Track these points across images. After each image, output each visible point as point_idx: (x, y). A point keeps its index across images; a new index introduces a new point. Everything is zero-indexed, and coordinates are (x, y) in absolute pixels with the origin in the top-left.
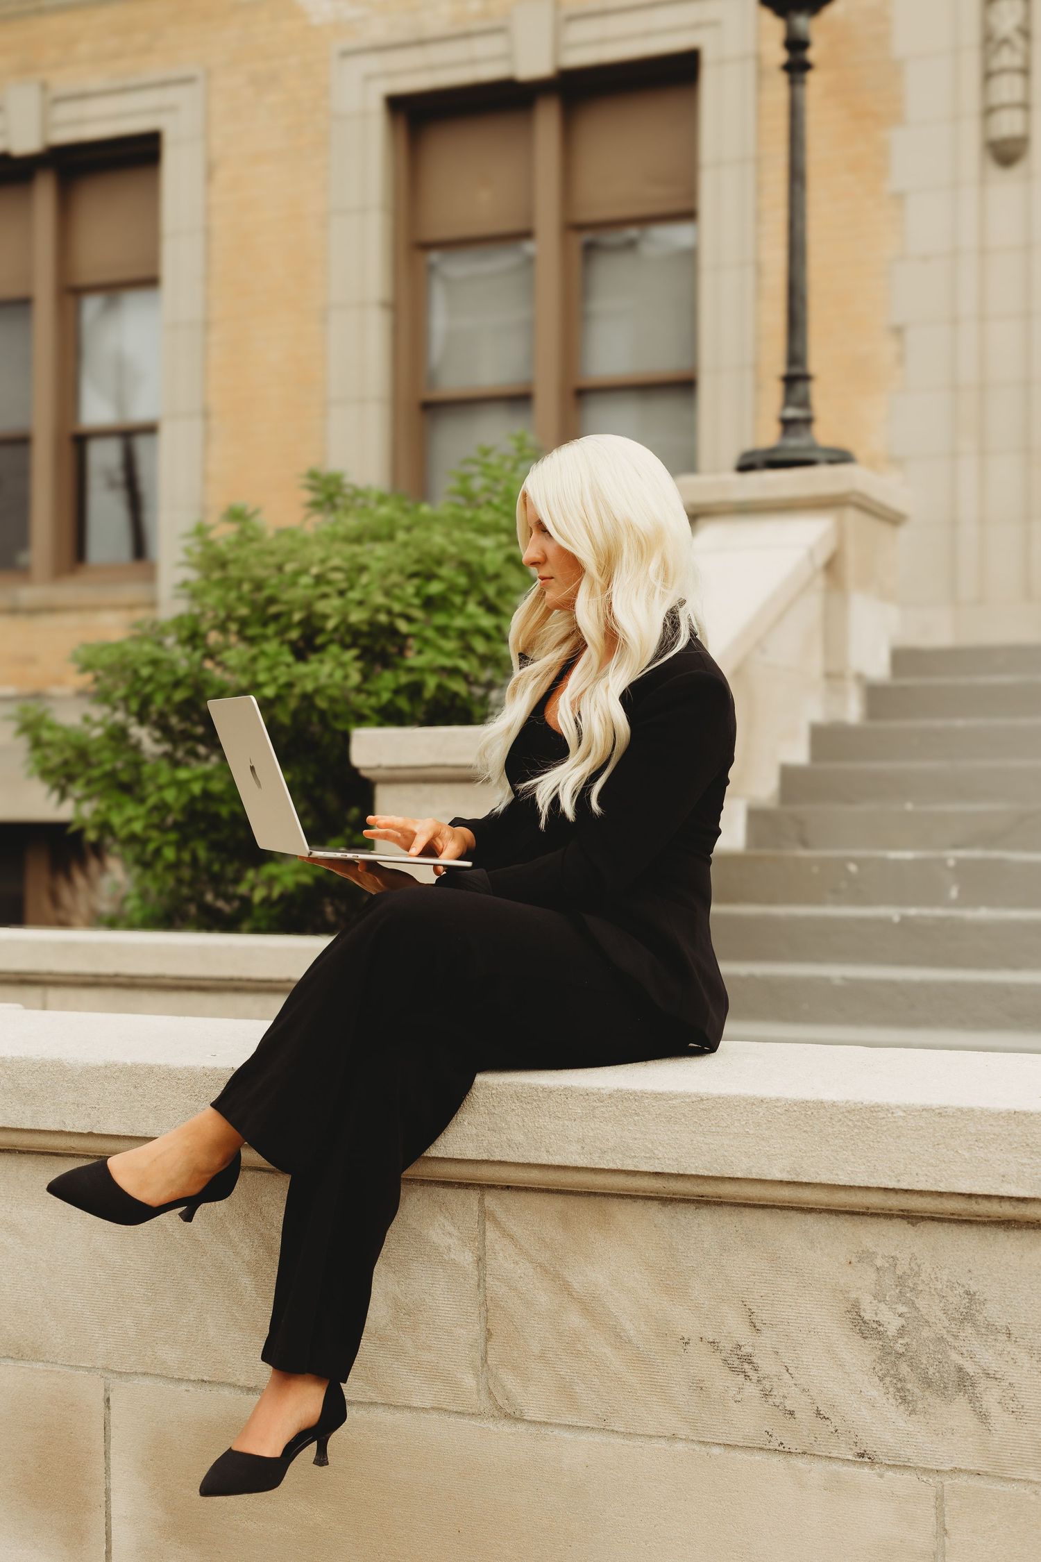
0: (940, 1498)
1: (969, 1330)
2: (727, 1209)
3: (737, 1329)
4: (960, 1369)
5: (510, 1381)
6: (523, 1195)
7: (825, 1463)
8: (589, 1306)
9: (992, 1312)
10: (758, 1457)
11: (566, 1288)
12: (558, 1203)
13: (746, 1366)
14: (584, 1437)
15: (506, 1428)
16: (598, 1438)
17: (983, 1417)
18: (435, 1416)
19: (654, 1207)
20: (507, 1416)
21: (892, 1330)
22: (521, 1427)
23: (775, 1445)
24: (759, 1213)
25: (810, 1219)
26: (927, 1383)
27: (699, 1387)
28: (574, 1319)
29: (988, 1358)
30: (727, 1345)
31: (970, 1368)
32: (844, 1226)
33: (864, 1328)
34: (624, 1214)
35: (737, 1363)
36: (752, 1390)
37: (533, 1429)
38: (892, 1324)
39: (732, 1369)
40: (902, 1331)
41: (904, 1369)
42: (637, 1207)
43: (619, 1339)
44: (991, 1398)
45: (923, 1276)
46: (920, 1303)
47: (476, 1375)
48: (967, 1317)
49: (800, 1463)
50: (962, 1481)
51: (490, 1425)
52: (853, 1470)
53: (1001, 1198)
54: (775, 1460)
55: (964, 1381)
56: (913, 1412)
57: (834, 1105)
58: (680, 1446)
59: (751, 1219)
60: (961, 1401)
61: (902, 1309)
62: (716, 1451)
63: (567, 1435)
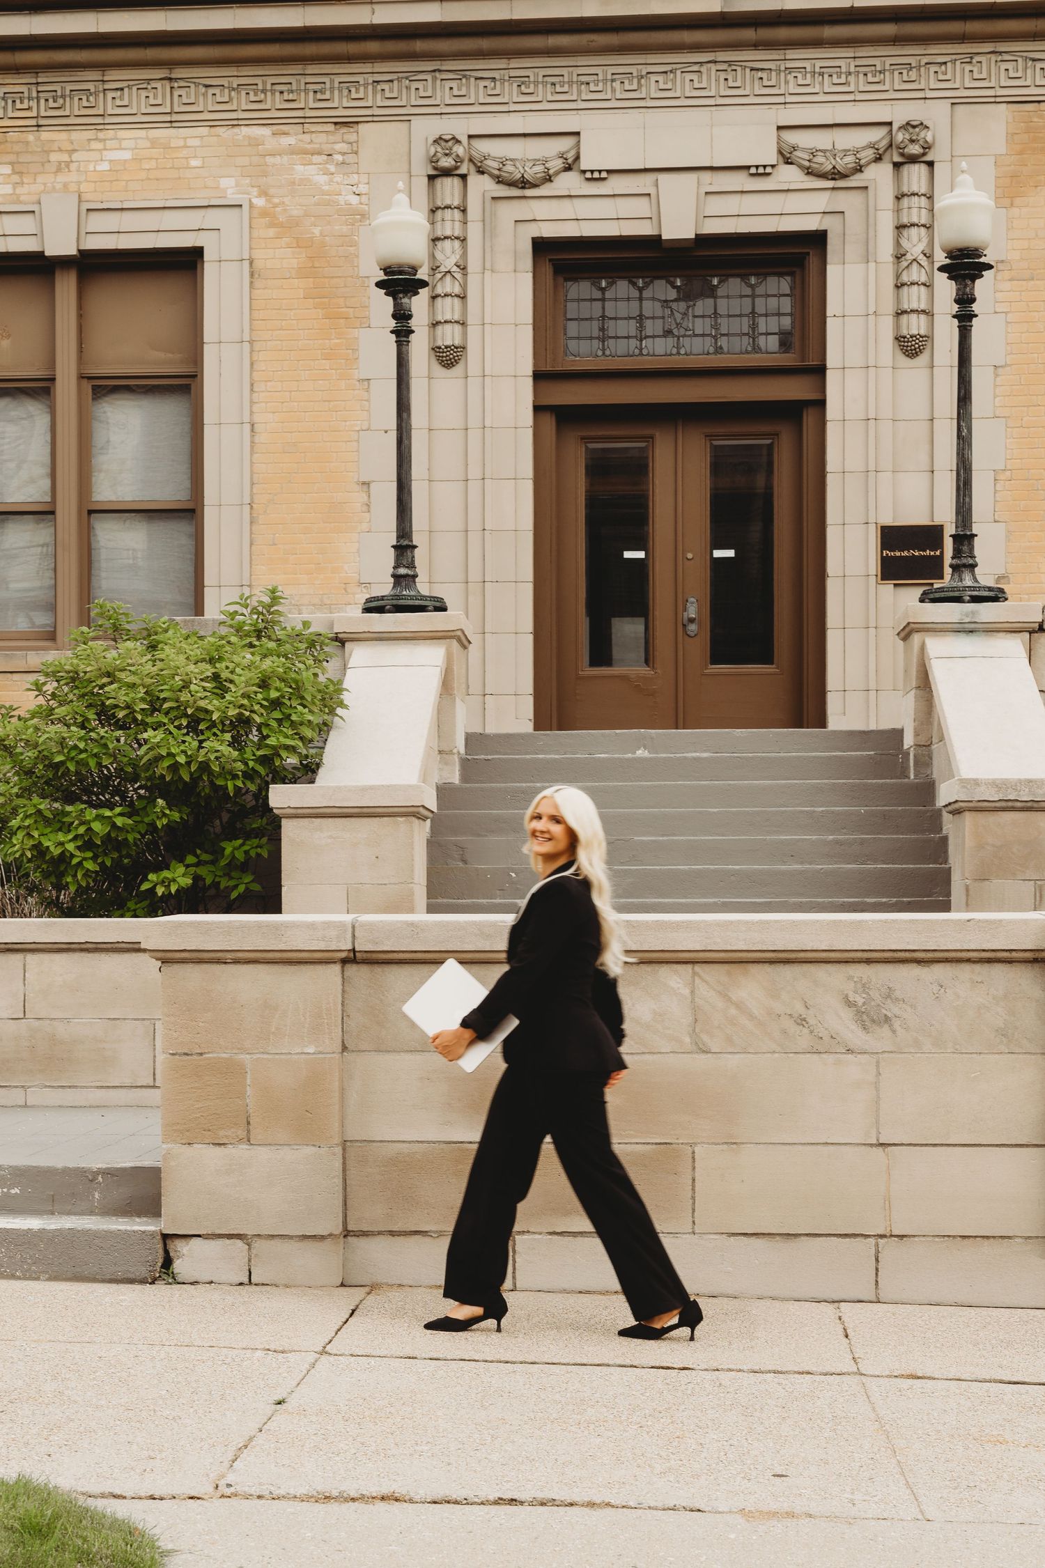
0: (878, 1062)
1: (889, 1001)
2: (796, 964)
3: (799, 1008)
4: (886, 1015)
5: (705, 1038)
6: (711, 965)
7: (834, 1055)
8: (739, 1006)
9: (898, 994)
10: (808, 1055)
11: (730, 1000)
12: (726, 967)
13: (804, 1022)
14: (737, 1056)
15: (703, 1056)
16: (742, 1056)
17: (894, 1032)
18: (672, 1055)
19: (767, 965)
20: (704, 1052)
21: (860, 1004)
22: (710, 1055)
23: (815, 1050)
24: (809, 965)
25: (829, 966)
26: (873, 1021)
27: (784, 1032)
28: (733, 1011)
29: (896, 1010)
30: (796, 1015)
31: (889, 1014)
32: (842, 967)
33: (849, 1004)
34: (754, 969)
35: (800, 1021)
36: (806, 1031)
37: (715, 1056)
38: (860, 1001)
39: (798, 1024)
40: (864, 1004)
41: (865, 1017)
42: (760, 966)
43: (752, 1017)
44: (897, 1024)
45: (873, 983)
46: (871, 993)
47: (691, 1037)
48: (889, 996)
49: (824, 1056)
50: (886, 1055)
51: (696, 1056)
52: (845, 1056)
53: (906, 950)
54: (815, 1056)
55: (887, 1019)
56: (868, 1032)
57: (845, 921)
58: (777, 1055)
59: (806, 967)
60: (886, 1026)
61: (864, 996)
62: (791, 1055)
63: (729, 1056)
